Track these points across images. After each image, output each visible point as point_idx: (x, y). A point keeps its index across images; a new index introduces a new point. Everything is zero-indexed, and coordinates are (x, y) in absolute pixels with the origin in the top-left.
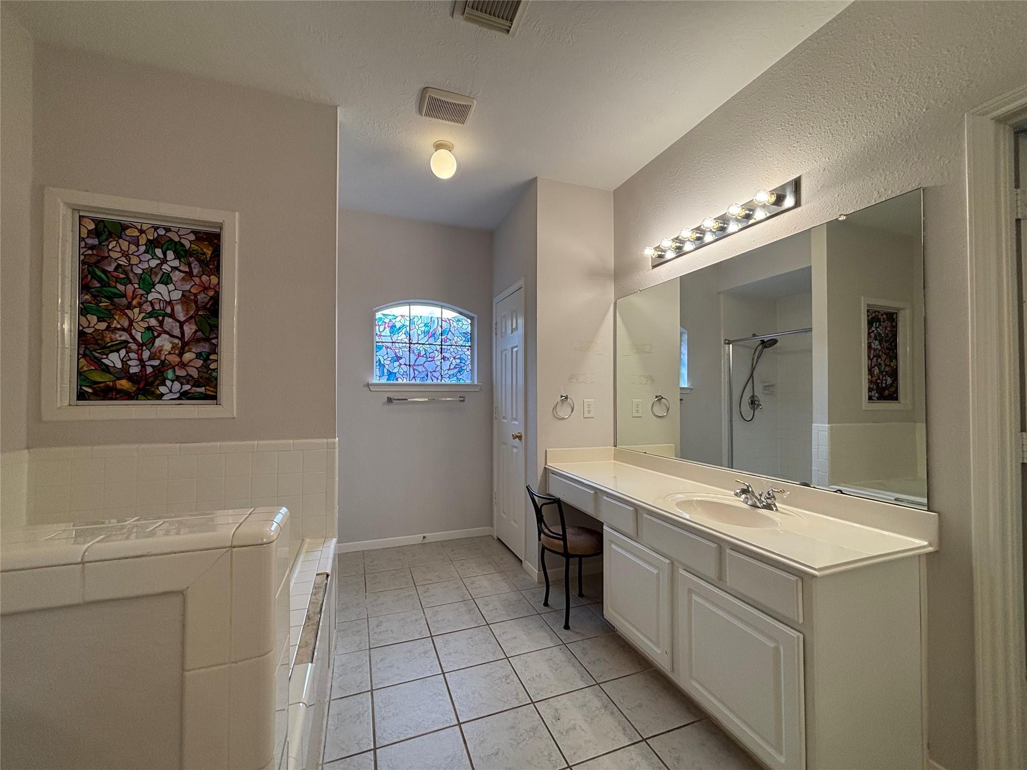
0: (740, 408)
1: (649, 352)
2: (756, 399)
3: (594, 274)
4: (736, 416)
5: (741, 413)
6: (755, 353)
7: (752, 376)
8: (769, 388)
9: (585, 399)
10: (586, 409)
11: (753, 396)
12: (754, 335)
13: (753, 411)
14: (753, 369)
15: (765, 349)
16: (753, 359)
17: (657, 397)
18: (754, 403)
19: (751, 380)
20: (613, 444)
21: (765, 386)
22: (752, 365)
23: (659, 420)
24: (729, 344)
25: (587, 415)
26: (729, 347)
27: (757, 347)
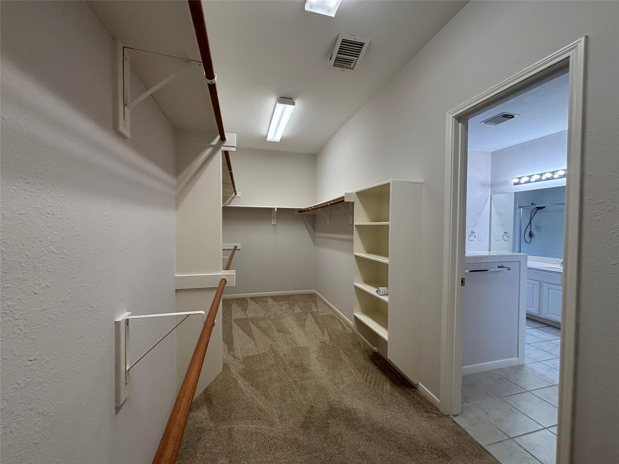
0: (525, 237)
1: (502, 215)
2: (532, 233)
3: (484, 185)
4: (523, 240)
5: (525, 239)
6: (532, 212)
7: (530, 222)
8: (538, 228)
9: (480, 233)
10: (480, 237)
11: (531, 232)
12: (532, 204)
13: (530, 238)
14: (531, 219)
15: (538, 210)
16: (531, 215)
17: (504, 232)
18: (531, 235)
19: (530, 224)
20: (488, 250)
21: (537, 227)
22: (531, 218)
23: (505, 241)
24: (521, 208)
25: (480, 239)
26: (520, 210)
27: (534, 209)
